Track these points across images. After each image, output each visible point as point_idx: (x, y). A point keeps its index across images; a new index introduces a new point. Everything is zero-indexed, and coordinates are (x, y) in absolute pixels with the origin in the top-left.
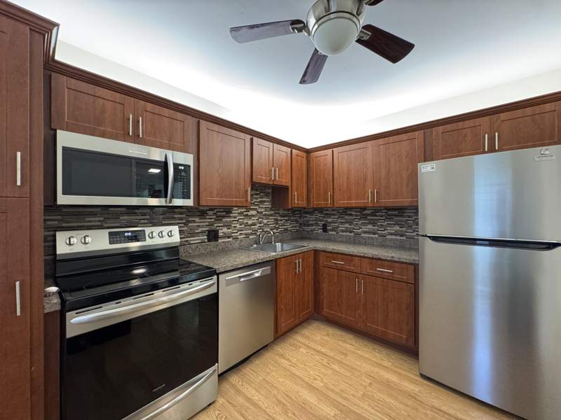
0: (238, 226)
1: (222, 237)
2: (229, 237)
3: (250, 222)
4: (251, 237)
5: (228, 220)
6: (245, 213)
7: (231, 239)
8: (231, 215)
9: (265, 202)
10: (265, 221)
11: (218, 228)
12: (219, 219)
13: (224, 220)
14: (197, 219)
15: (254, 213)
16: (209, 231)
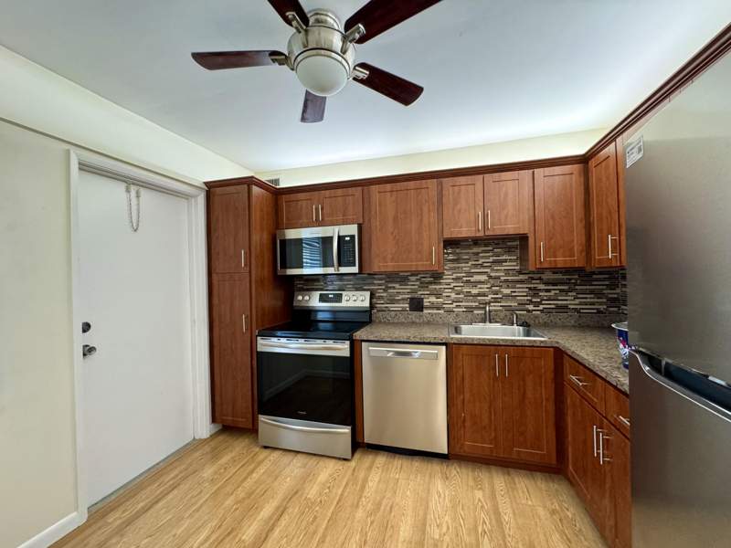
0: (453, 295)
1: (428, 308)
2: (438, 309)
3: (475, 291)
4: (476, 312)
5: (438, 287)
6: (465, 279)
7: (442, 311)
8: (442, 281)
9: (506, 261)
10: (507, 291)
11: (422, 296)
12: (424, 285)
13: (430, 287)
14: (397, 286)
15: (484, 278)
16: (412, 299)
